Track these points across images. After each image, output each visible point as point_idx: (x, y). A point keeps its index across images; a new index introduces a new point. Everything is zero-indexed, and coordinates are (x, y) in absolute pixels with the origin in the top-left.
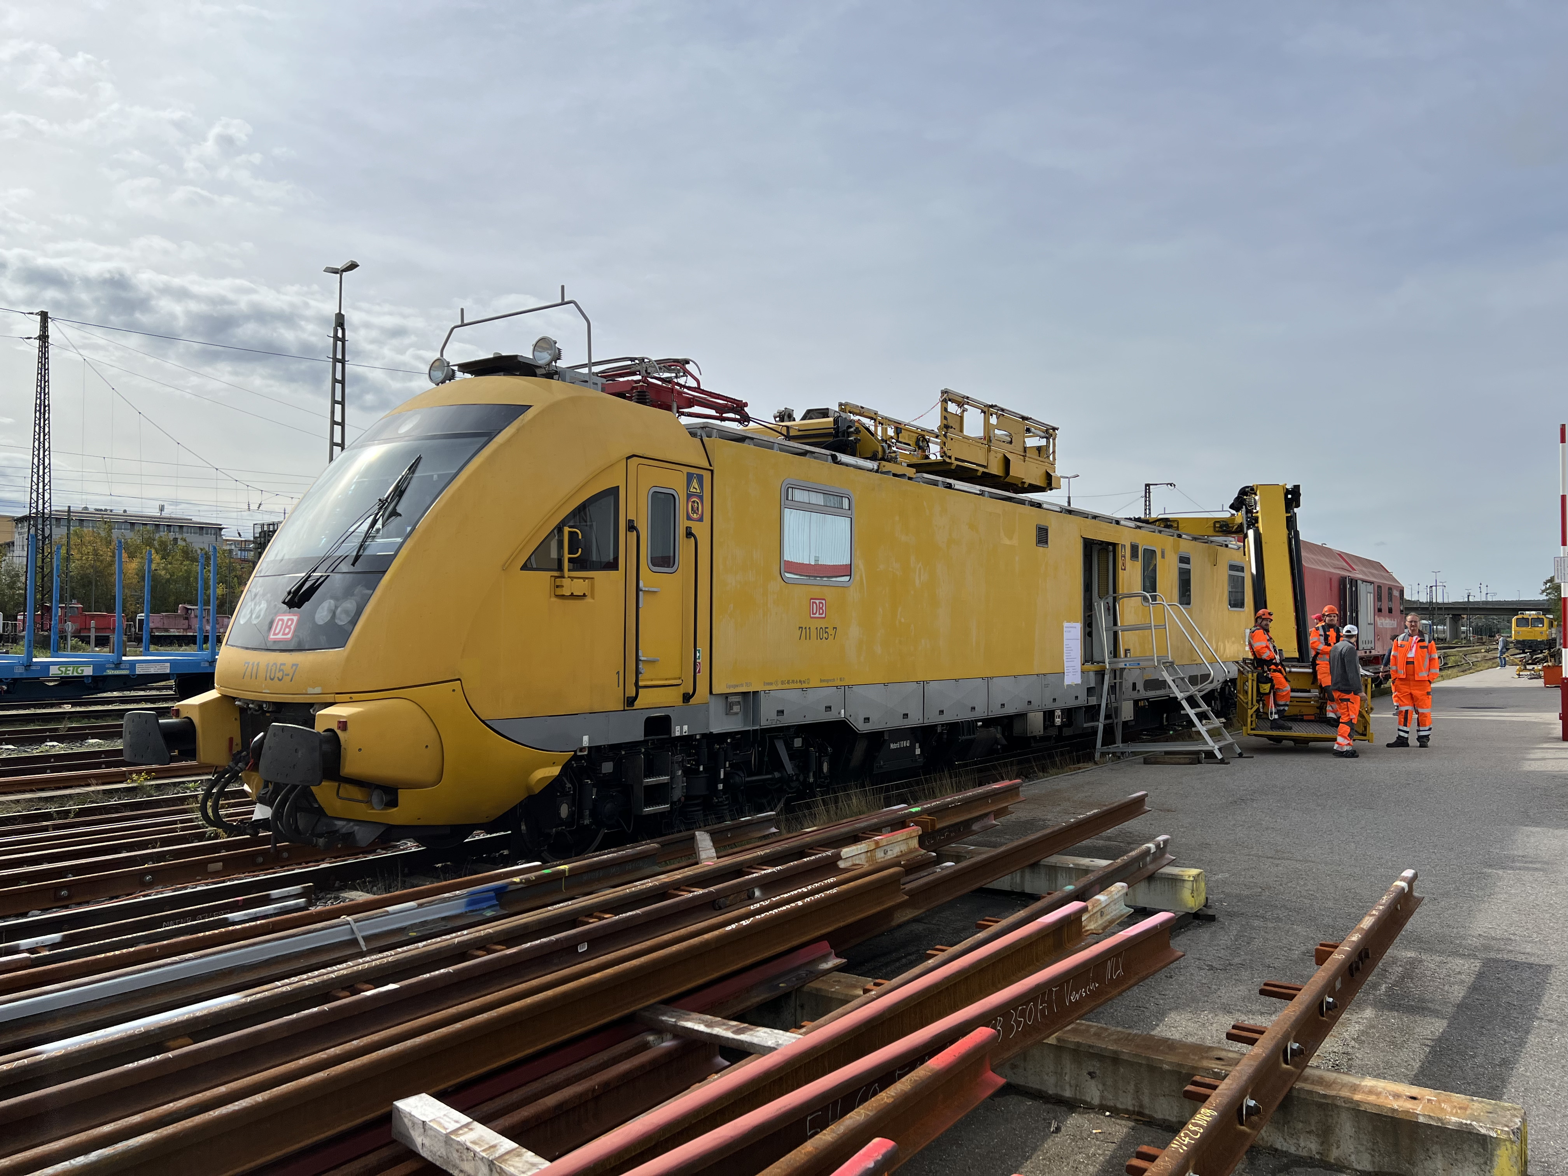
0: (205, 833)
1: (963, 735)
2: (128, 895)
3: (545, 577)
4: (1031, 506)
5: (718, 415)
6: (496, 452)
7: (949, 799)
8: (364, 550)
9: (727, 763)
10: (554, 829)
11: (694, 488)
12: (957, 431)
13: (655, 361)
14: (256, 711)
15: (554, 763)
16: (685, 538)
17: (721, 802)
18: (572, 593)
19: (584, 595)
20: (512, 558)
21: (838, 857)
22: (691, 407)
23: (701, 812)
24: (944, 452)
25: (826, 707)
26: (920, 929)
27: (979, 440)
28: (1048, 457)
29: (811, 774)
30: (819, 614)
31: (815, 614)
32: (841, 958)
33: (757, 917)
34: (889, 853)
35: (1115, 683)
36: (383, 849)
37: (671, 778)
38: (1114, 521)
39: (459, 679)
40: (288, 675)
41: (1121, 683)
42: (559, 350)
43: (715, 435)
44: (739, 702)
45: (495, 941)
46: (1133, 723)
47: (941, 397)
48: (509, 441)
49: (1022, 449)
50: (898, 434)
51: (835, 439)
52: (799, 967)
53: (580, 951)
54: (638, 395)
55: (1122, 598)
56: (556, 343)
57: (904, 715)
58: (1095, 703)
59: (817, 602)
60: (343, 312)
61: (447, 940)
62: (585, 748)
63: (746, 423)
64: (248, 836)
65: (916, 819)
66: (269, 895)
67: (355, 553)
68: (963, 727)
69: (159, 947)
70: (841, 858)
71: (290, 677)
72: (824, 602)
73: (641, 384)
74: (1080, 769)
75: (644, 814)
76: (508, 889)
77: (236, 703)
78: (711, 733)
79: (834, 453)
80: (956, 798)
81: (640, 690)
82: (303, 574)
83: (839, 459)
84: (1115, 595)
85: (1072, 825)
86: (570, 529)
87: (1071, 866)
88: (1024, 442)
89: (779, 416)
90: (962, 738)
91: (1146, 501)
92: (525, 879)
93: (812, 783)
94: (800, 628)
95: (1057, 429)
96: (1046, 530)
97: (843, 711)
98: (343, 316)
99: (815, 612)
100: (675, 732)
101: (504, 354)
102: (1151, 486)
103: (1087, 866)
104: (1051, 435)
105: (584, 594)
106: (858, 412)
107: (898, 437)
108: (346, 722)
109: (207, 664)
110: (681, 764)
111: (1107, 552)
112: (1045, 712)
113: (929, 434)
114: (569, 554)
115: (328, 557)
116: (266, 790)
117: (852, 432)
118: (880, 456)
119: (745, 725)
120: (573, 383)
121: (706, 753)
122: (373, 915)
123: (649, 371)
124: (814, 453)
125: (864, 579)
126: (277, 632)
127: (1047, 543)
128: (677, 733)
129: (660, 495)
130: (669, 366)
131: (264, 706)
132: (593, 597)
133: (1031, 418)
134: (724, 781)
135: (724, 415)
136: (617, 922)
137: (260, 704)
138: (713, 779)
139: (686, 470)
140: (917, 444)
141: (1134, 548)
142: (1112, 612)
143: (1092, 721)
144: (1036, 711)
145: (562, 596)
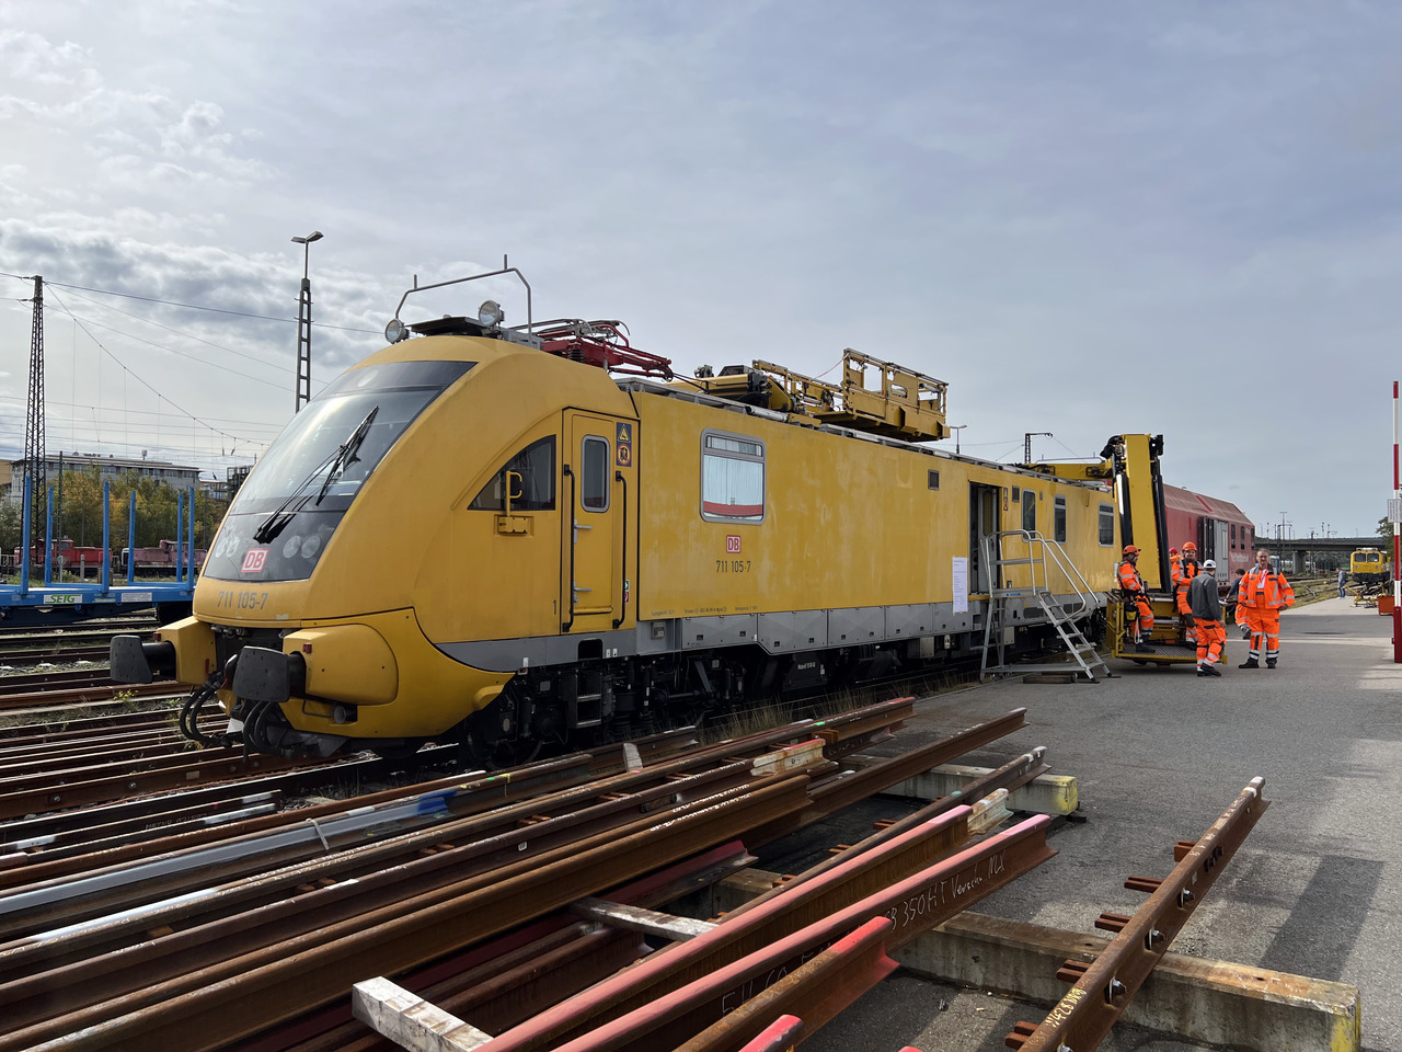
0: (184, 744)
1: (863, 657)
2: (114, 800)
3: (489, 516)
4: (924, 453)
5: (644, 371)
6: (445, 404)
7: (850, 714)
8: (327, 491)
9: (652, 682)
10: (497, 742)
11: (623, 436)
12: (858, 386)
13: (589, 323)
14: (230, 635)
15: (497, 682)
16: (615, 481)
17: (647, 717)
18: (514, 531)
19: (525, 532)
20: (460, 499)
21: (751, 766)
22: (620, 364)
23: (629, 726)
24: (847, 405)
25: (741, 633)
26: (824, 830)
27: (878, 395)
28: (939, 410)
29: (728, 692)
30: (735, 549)
31: (731, 549)
32: (754, 855)
33: (679, 819)
34: (797, 762)
35: (998, 611)
36: (344, 759)
37: (602, 696)
38: (997, 467)
39: (412, 607)
40: (258, 603)
41: (1003, 611)
42: (502, 312)
43: (642, 390)
44: (663, 628)
45: (444, 841)
46: (1014, 647)
47: (844, 356)
48: (457, 394)
49: (916, 403)
50: (805, 389)
51: (749, 393)
52: (716, 864)
53: (520, 850)
54: (573, 353)
55: (1004, 535)
56: (499, 306)
57: (810, 639)
58: (980, 629)
59: (733, 538)
60: (308, 278)
61: (402, 840)
62: (525, 668)
63: (670, 379)
64: (222, 748)
65: (821, 732)
66: (241, 800)
67: (319, 494)
68: (863, 650)
70: (754, 767)
71: (260, 605)
72: (739, 539)
73: (576, 343)
74: (967, 687)
75: (577, 728)
76: (454, 795)
77: (212, 628)
78: (638, 655)
79: (748, 405)
80: (857, 713)
81: (575, 617)
82: (272, 513)
83: (753, 410)
84: (998, 533)
85: (959, 737)
86: (512, 473)
87: (959, 773)
88: (918, 396)
89: (700, 373)
90: (862, 660)
91: (1026, 449)
92: (471, 786)
93: (728, 700)
94: (717, 561)
95: (948, 385)
96: (937, 475)
97: (756, 636)
98: (309, 281)
99: (731, 547)
100: (605, 655)
101: (453, 316)
102: (1031, 436)
103: (972, 774)
104: (942, 390)
106: (770, 369)
107: (806, 392)
108: (311, 645)
109: (185, 594)
110: (611, 683)
111: (992, 494)
112: (935, 637)
113: (833, 389)
114: (511, 495)
115: (295, 498)
116: (239, 706)
117: (764, 387)
118: (789, 408)
119: (668, 648)
120: (514, 342)
121: (633, 674)
122: (335, 817)
123: (583, 332)
124: (730, 405)
125: (775, 518)
126: (249, 564)
127: (938, 486)
128: (607, 655)
129: (592, 443)
130: (601, 327)
131: (238, 631)
132: (532, 534)
133: (924, 375)
134: (650, 699)
135: (650, 371)
136: (553, 824)
137: (233, 629)
138: (640, 697)
139: (616, 420)
140: (822, 397)
141: (1016, 491)
142: (996, 548)
143: (978, 645)
144: (929, 636)
145: (505, 533)
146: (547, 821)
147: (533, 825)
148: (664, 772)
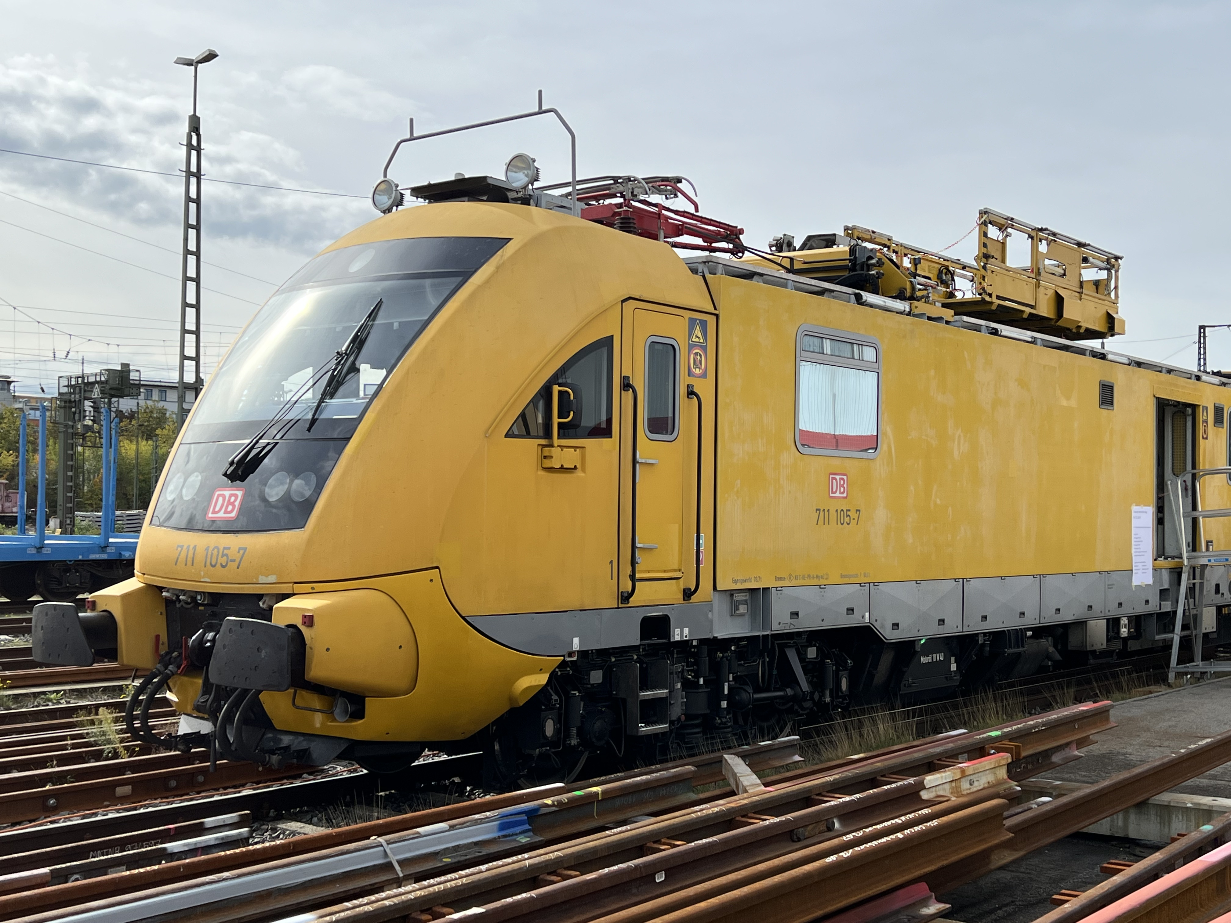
0: (102, 751)
1: (1010, 647)
2: (30, 822)
3: (531, 445)
4: (1094, 356)
5: (705, 244)
6: (473, 296)
7: (1031, 723)
8: (321, 414)
9: (731, 675)
10: (537, 750)
11: (697, 337)
12: (998, 262)
13: (643, 179)
14: (187, 603)
15: (541, 670)
16: (686, 398)
17: (725, 723)
18: (562, 466)
19: (575, 468)
20: (495, 423)
21: (921, 786)
22: (679, 236)
23: (701, 735)
24: (983, 289)
25: (848, 609)
26: (1008, 878)
27: (1024, 272)
28: (1109, 294)
29: (828, 693)
30: (840, 493)
31: (835, 492)
32: (945, 903)
33: (856, 849)
34: (976, 783)
35: (1194, 584)
36: (310, 774)
37: (670, 692)
38: (1193, 377)
39: (437, 567)
40: (234, 561)
41: (1202, 584)
42: (537, 169)
43: (720, 272)
44: (746, 601)
45: (566, 866)
46: (1215, 636)
47: (980, 218)
48: (488, 281)
49: (1078, 284)
50: (916, 265)
51: (852, 274)
52: (897, 912)
53: (657, 881)
54: (621, 223)
55: (1204, 475)
56: (534, 161)
57: (940, 620)
58: (1169, 610)
59: (838, 477)
60: (197, 114)
61: (509, 864)
62: (574, 652)
63: (740, 255)
64: (179, 753)
65: (996, 744)
66: (202, 823)
67: (310, 416)
68: (1010, 636)
69: (185, 866)
70: (924, 788)
71: (237, 563)
72: (845, 477)
73: (625, 208)
74: (1151, 692)
75: (640, 734)
76: (540, 813)
77: (164, 594)
78: (715, 638)
79: (857, 291)
80: (1040, 721)
81: (637, 583)
82: (248, 441)
83: (864, 298)
84: (1195, 471)
85: (1183, 757)
86: (561, 388)
87: (1189, 805)
88: (1080, 274)
89: (776, 245)
90: (1009, 651)
91: (1200, 348)
92: (557, 801)
93: (828, 703)
94: (817, 510)
95: (1121, 258)
96: (1112, 387)
97: (867, 614)
98: (198, 118)
99: (834, 490)
100: (674, 636)
101: (467, 176)
102: (1207, 329)
103: (1210, 806)
104: (1113, 266)
105: (575, 466)
106: (869, 237)
107: (916, 269)
108: (312, 616)
109: (34, 551)
110: (680, 675)
111: (1185, 415)
112: (1108, 620)
113: (954, 265)
114: (559, 418)
115: (277, 421)
116: (207, 697)
117: (873, 265)
118: (908, 294)
119: (752, 630)
120: (551, 209)
121: (707, 663)
122: (405, 836)
123: (635, 193)
124: (833, 291)
125: (893, 449)
126: (217, 509)
127: (1112, 404)
128: (676, 637)
129: (657, 346)
130: (659, 186)
131: (199, 597)
132: (584, 470)
133: (1089, 245)
134: (729, 698)
135: (714, 245)
136: (693, 850)
137: (193, 595)
138: (716, 695)
139: (688, 314)
140: (939, 277)
141: (1219, 411)
142: (1192, 493)
143: (1165, 632)
144: (1098, 618)
145: (550, 470)
146: (682, 846)
147: (667, 852)
148: (809, 790)
